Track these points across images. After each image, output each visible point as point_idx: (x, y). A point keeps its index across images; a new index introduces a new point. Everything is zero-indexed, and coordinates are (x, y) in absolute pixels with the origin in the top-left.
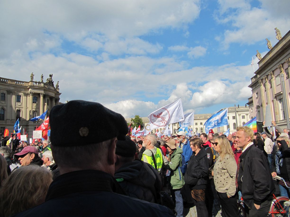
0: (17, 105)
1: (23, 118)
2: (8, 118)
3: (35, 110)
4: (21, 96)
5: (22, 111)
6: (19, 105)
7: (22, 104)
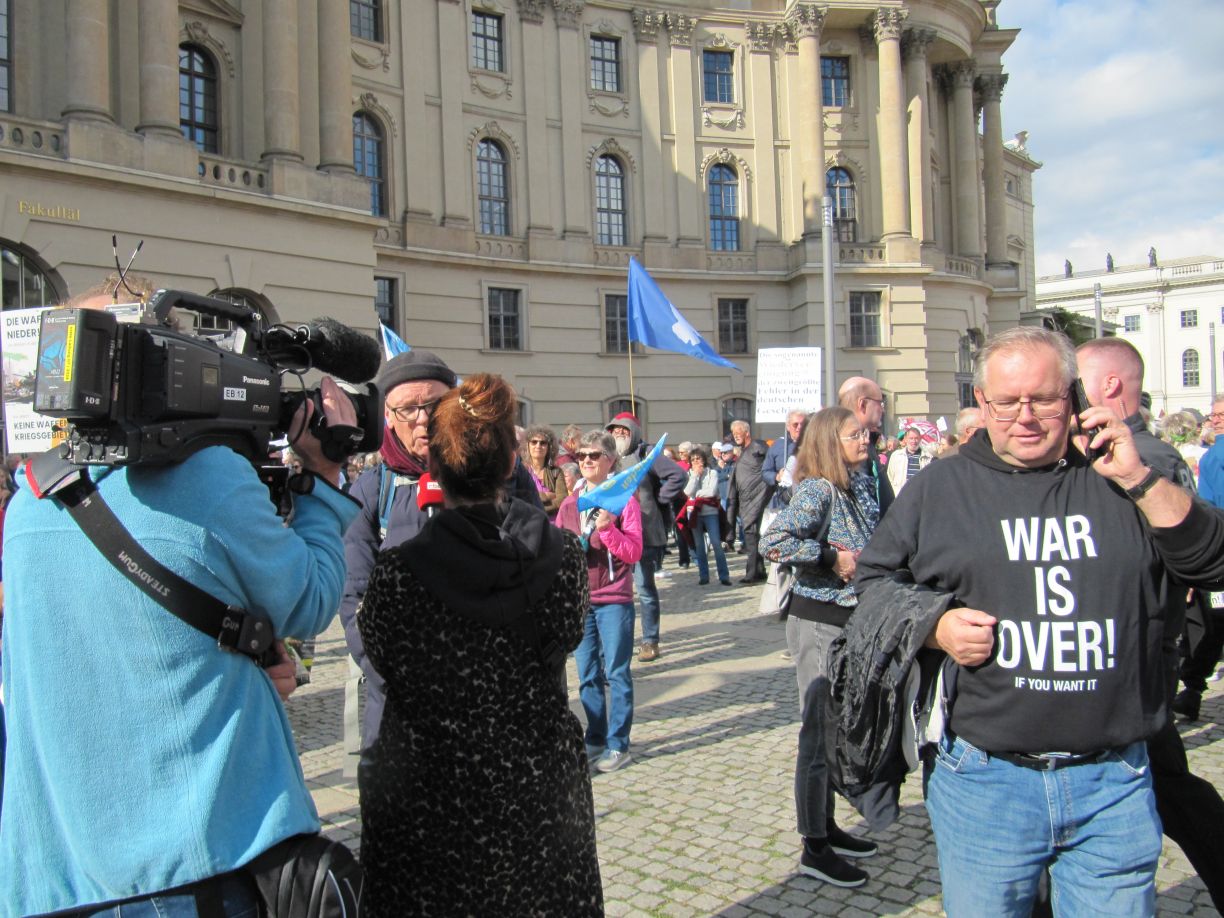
0: (709, 122)
1: (759, 229)
2: (651, 230)
3: (836, 161)
4: (731, 53)
5: (749, 174)
6: (722, 126)
7: (742, 113)
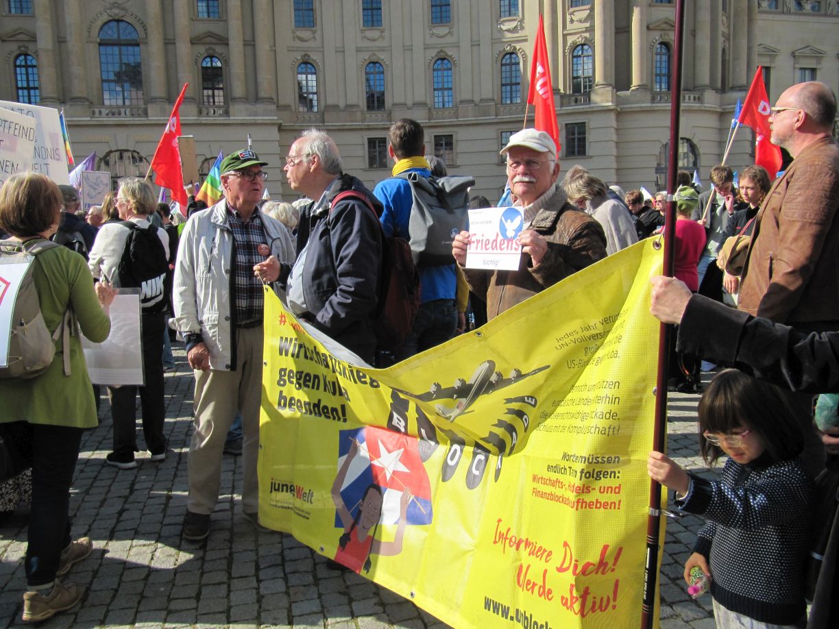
0: (501, 30)
2: (464, 98)
3: (580, 41)
6: (509, 31)
7: (522, 21)
